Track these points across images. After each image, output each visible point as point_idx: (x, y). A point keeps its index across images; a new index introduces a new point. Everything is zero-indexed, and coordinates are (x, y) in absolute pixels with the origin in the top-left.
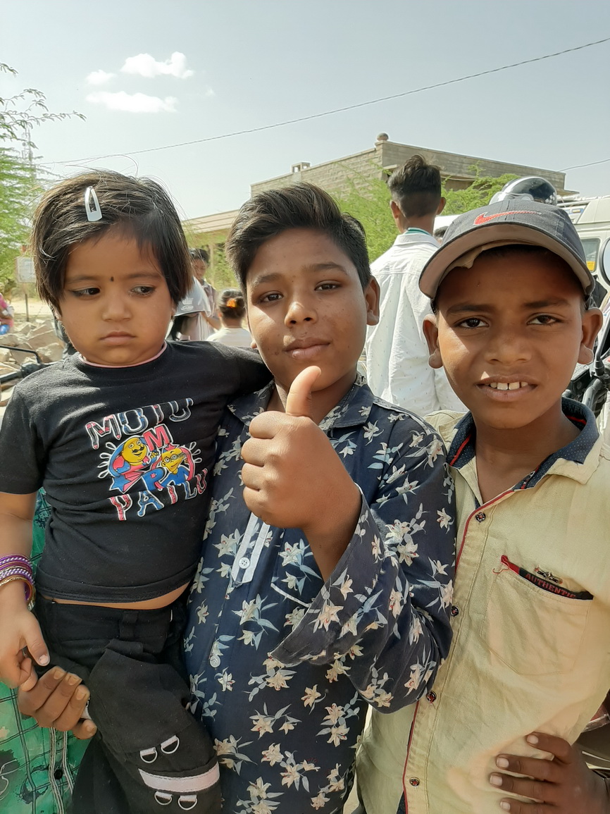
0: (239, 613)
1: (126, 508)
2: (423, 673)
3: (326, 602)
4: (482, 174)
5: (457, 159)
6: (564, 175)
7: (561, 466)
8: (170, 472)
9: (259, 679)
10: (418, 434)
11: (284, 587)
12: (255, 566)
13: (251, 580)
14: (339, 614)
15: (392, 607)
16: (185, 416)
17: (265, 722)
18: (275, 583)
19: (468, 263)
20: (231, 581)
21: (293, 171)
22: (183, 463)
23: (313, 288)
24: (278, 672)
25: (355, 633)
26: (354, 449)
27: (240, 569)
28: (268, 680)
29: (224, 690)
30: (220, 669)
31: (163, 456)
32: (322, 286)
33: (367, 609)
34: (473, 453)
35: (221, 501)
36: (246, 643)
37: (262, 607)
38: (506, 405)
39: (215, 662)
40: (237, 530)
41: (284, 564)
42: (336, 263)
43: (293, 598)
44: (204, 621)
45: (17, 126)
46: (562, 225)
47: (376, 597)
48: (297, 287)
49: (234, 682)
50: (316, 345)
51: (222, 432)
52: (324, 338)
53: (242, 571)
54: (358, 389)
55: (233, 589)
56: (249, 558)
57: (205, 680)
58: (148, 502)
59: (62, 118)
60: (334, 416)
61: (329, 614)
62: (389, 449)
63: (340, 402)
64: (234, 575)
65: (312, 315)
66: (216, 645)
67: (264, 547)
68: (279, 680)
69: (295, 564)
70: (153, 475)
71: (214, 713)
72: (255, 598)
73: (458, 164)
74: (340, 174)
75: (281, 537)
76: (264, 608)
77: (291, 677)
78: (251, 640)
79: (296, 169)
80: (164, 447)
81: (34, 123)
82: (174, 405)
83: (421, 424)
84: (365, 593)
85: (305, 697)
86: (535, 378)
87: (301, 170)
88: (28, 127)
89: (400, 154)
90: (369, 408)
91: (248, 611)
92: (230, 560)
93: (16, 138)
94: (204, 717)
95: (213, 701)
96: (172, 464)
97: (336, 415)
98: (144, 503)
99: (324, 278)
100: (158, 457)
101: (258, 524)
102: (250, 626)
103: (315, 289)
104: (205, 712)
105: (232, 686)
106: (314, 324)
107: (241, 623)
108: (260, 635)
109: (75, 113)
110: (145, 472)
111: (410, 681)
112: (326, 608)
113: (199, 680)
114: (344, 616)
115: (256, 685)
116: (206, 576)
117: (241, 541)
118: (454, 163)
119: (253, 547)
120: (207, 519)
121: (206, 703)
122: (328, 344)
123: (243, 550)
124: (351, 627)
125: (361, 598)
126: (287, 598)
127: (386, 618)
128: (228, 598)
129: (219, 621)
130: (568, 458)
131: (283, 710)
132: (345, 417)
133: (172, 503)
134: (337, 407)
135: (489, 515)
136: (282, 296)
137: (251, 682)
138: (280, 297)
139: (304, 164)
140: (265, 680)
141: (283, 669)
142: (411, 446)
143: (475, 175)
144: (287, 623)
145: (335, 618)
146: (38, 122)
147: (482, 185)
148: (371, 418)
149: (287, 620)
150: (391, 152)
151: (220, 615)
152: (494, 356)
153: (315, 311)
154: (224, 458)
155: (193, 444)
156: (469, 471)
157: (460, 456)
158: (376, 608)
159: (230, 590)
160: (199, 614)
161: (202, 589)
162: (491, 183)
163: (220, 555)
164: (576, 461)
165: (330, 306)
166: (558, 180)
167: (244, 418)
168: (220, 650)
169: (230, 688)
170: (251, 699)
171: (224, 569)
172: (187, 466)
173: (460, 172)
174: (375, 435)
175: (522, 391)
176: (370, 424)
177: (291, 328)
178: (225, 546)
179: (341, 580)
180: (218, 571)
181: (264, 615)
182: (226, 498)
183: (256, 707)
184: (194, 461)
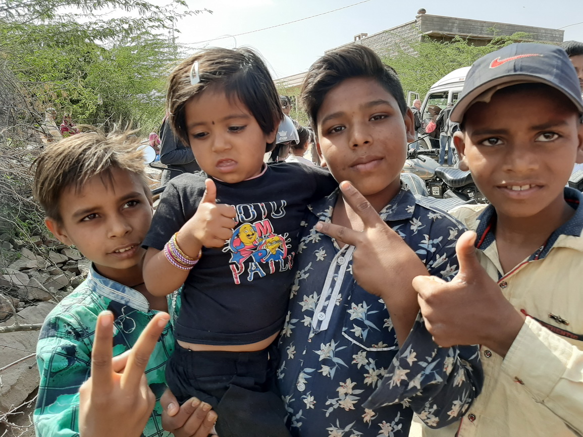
0: (318, 352)
1: (239, 273)
2: (462, 406)
3: (397, 368)
4: (498, 34)
5: (479, 24)
6: (563, 31)
7: (563, 240)
8: (271, 253)
9: (333, 401)
10: (453, 229)
11: (352, 335)
12: (330, 319)
13: (326, 328)
14: (407, 374)
15: (446, 368)
16: (282, 214)
17: (338, 433)
18: (345, 332)
19: (487, 99)
20: (312, 329)
21: (355, 40)
22: (279, 248)
23: (367, 119)
24: (347, 397)
25: (419, 387)
26: (403, 237)
27: (319, 320)
28: (340, 402)
29: (308, 408)
30: (305, 393)
31: (267, 241)
32: (374, 117)
33: (428, 371)
34: (494, 238)
35: (303, 271)
36: (324, 374)
37: (335, 349)
38: (520, 201)
39: (301, 387)
40: (315, 292)
41: (351, 318)
42: (383, 99)
43: (358, 344)
44: (293, 357)
45: (167, 20)
46: (560, 63)
47: (434, 364)
48: (356, 120)
49: (315, 402)
50: (374, 160)
51: (303, 223)
52: (380, 155)
53: (320, 322)
54: (404, 193)
55: (314, 334)
56: (325, 313)
57: (294, 400)
58: (255, 270)
59: (197, 14)
60: (387, 212)
61: (400, 375)
62: (431, 241)
63: (391, 201)
64: (314, 325)
65: (370, 139)
66: (302, 375)
67: (336, 306)
68: (348, 404)
69: (360, 319)
70: (260, 254)
71: (300, 424)
72: (330, 342)
73: (480, 27)
74: (390, 40)
75: (349, 298)
76: (337, 350)
77: (356, 402)
78: (328, 373)
79: (357, 38)
80: (267, 235)
81: (178, 18)
82: (274, 204)
83: (454, 221)
84: (426, 361)
85: (365, 415)
86: (542, 181)
87: (361, 39)
88: (174, 21)
89: (434, 23)
90: (413, 207)
91: (326, 351)
92: (311, 314)
93: (166, 27)
94: (293, 428)
95: (299, 415)
96: (272, 247)
97: (388, 211)
98: (252, 271)
99: (375, 112)
100: (264, 241)
101: (331, 289)
102: (327, 362)
103: (369, 120)
104: (293, 424)
105: (313, 405)
106: (370, 145)
107: (320, 360)
108: (334, 369)
109: (205, 9)
110: (254, 251)
111: (452, 411)
112: (397, 372)
113: (290, 399)
114: (411, 376)
115: (331, 405)
116: (293, 324)
117: (318, 300)
118: (476, 27)
119: (328, 305)
120: (294, 284)
121: (294, 417)
122: (382, 159)
123: (320, 307)
124: (416, 383)
125: (424, 364)
126: (354, 344)
127: (442, 378)
128: (310, 341)
129: (304, 357)
130: (568, 234)
131: (351, 425)
132: (395, 213)
133: (271, 273)
134: (389, 205)
135: (510, 283)
136: (345, 127)
137: (328, 403)
138: (343, 128)
139: (363, 35)
140: (338, 402)
141: (351, 395)
142: (449, 239)
143: (493, 35)
144: (354, 362)
145: (405, 378)
146: (181, 17)
147: (498, 42)
148: (416, 215)
149: (354, 359)
150: (427, 22)
151: (304, 353)
152: (509, 167)
153: (371, 136)
154: (304, 241)
155: (287, 234)
156: (491, 251)
157: (483, 241)
158: (434, 371)
159: (311, 335)
160: (288, 352)
161: (290, 334)
162: (505, 40)
163: (303, 310)
164: (574, 236)
165: (381, 132)
166: (558, 36)
167: (318, 214)
168: (305, 378)
169: (312, 407)
170: (327, 415)
171: (307, 320)
172: (282, 250)
173: (481, 34)
174: (419, 228)
175: (532, 191)
176: (414, 219)
177: (354, 150)
178: (307, 303)
179: (407, 353)
180: (302, 321)
181: (337, 354)
182: (307, 269)
183: (331, 421)
184: (286, 246)
